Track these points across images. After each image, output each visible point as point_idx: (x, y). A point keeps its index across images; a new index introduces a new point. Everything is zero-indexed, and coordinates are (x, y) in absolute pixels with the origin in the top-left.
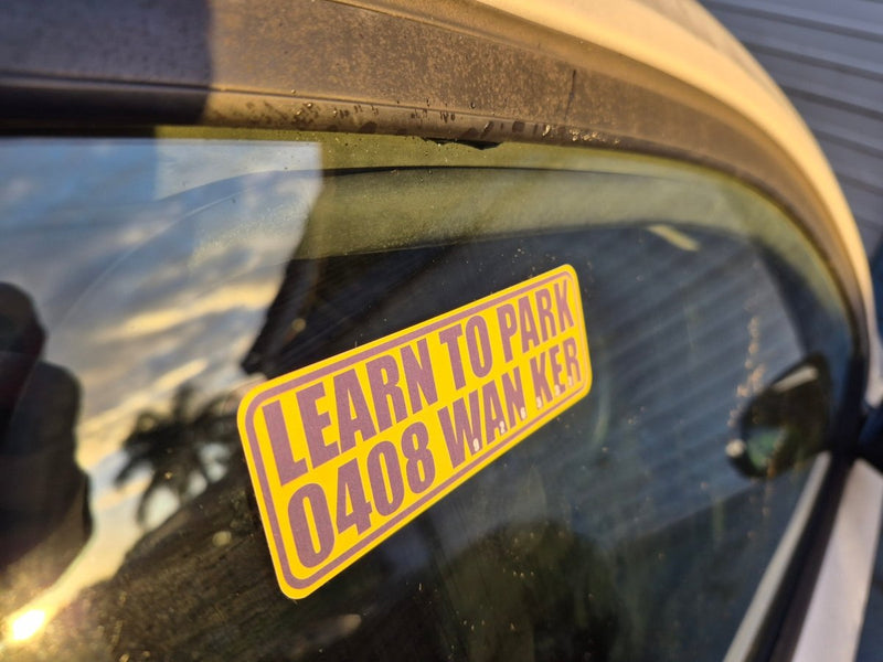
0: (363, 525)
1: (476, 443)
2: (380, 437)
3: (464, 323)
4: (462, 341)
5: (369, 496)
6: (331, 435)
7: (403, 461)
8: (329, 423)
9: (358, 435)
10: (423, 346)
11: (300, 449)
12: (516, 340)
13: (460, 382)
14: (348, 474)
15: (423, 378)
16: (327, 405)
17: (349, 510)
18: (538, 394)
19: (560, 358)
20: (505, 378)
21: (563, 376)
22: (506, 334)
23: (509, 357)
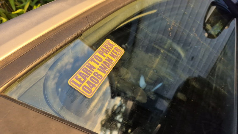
0: (95, 86)
1: (107, 69)
2: (90, 77)
3: (93, 57)
4: (95, 60)
5: (93, 83)
6: (82, 80)
7: (96, 77)
8: (81, 79)
9: (86, 78)
10: (89, 64)
11: (79, 83)
12: (105, 54)
13: (98, 64)
14: (88, 82)
15: (92, 67)
16: (79, 77)
17: (91, 86)
18: (114, 58)
19: (115, 51)
20: (106, 59)
21: (118, 53)
22: (102, 55)
23: (105, 56)
